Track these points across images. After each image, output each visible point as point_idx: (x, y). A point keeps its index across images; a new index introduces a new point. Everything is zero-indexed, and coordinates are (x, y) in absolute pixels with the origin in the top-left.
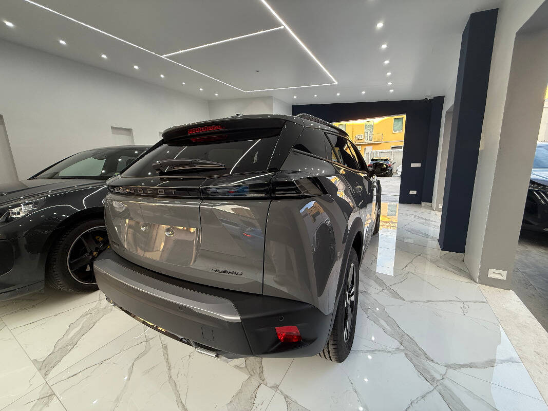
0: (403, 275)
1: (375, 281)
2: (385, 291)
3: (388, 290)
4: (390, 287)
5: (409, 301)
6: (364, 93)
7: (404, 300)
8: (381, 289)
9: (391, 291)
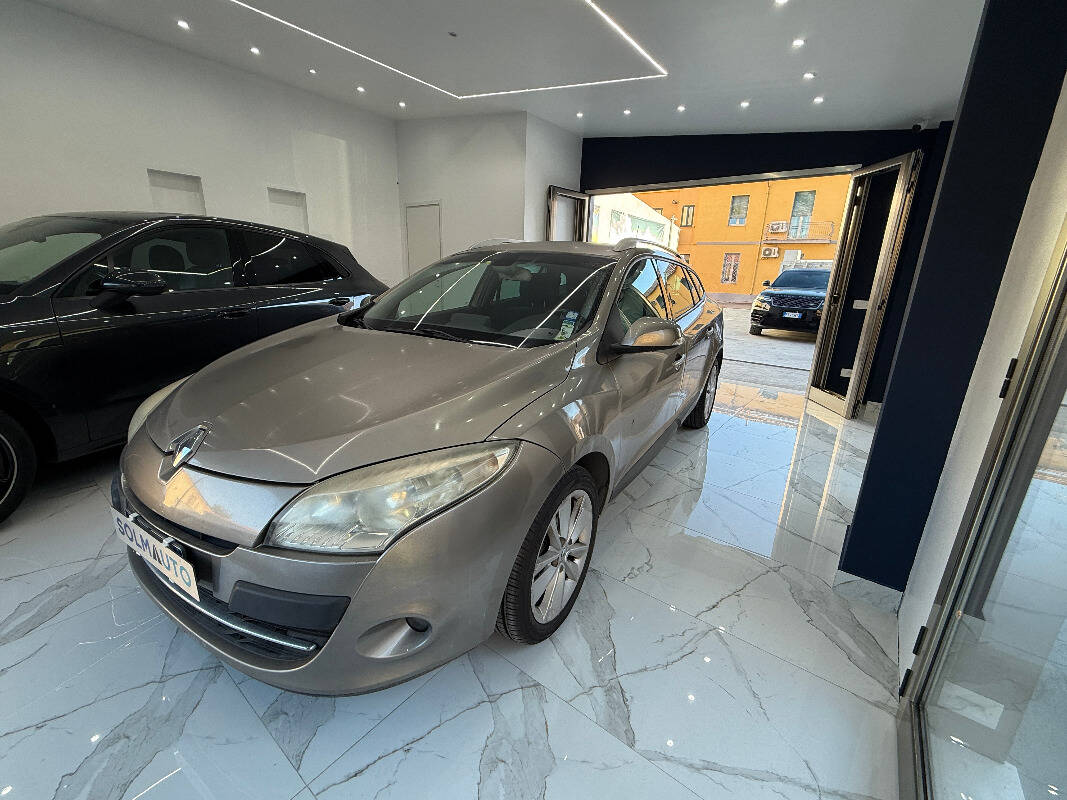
0: (690, 635)
1: (593, 647)
4: (621, 680)
5: (645, 754)
6: (745, 105)
9: (616, 696)
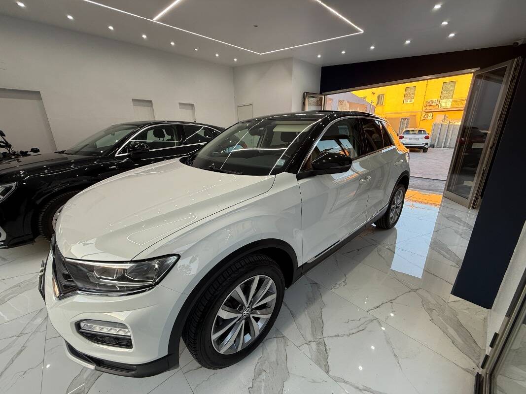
0: (363, 321)
1: (313, 322)
2: (313, 345)
3: (318, 344)
4: (325, 339)
5: (333, 378)
6: (408, 42)
7: (327, 372)
8: (309, 337)
9: (322, 347)
